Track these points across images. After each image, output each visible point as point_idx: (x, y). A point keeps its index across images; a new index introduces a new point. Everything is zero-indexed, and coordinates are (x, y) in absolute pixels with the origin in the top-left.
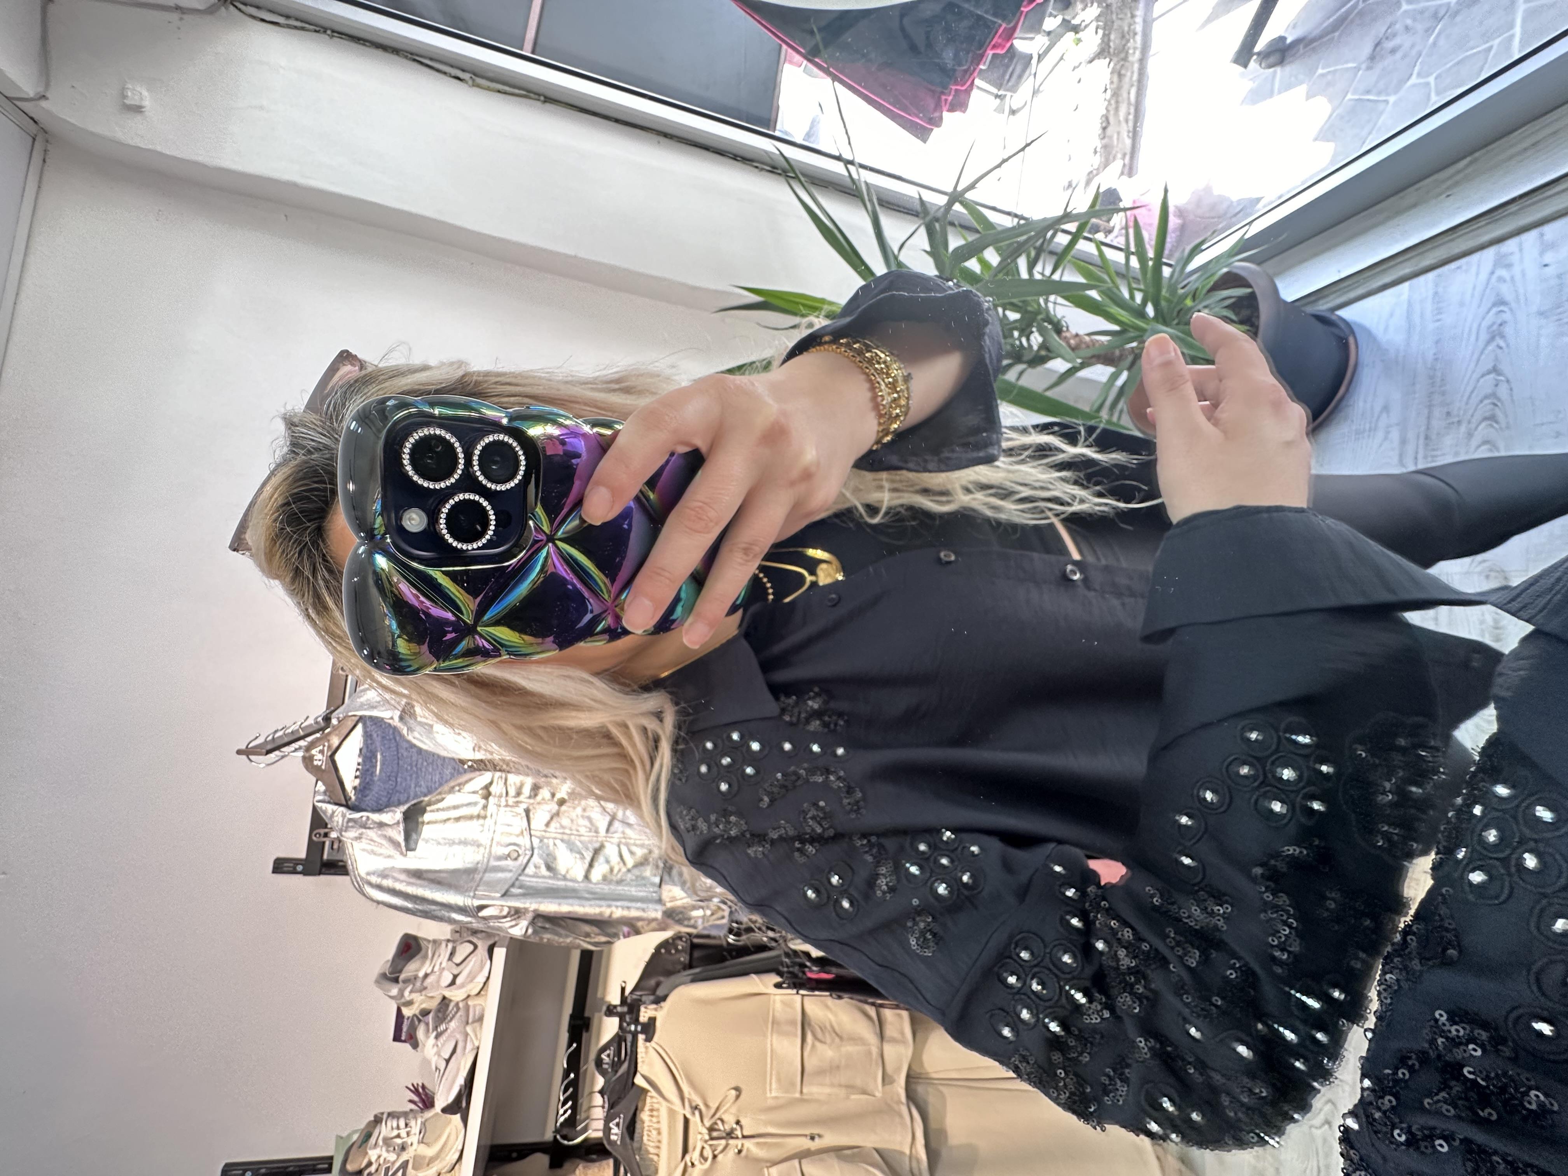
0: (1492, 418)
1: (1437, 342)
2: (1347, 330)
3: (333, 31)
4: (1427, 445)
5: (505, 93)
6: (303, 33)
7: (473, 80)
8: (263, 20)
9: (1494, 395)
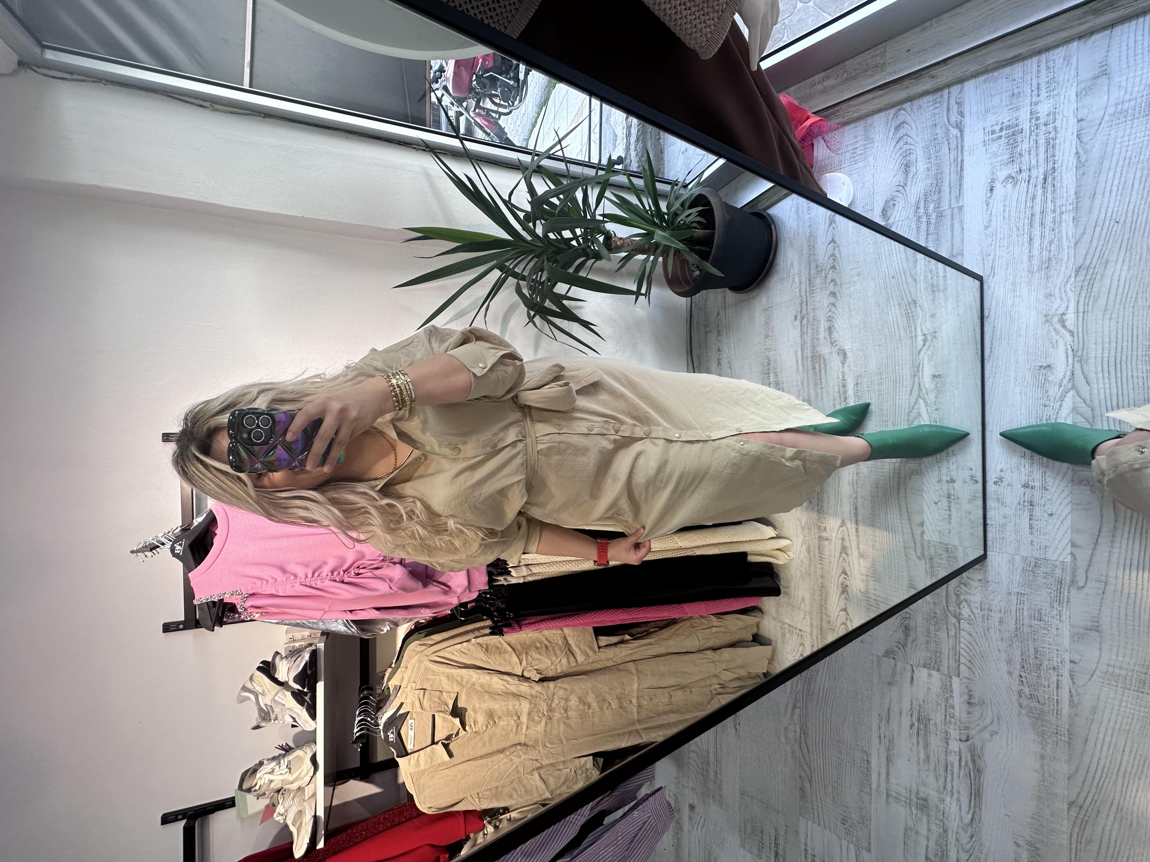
0: (834, 267)
1: (810, 226)
2: (771, 222)
3: (107, 81)
4: (810, 284)
5: (237, 113)
6: (83, 83)
7: (213, 107)
8: (54, 77)
9: (833, 255)
